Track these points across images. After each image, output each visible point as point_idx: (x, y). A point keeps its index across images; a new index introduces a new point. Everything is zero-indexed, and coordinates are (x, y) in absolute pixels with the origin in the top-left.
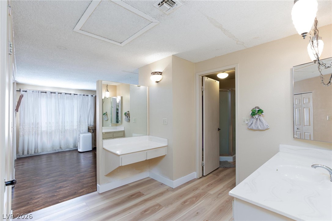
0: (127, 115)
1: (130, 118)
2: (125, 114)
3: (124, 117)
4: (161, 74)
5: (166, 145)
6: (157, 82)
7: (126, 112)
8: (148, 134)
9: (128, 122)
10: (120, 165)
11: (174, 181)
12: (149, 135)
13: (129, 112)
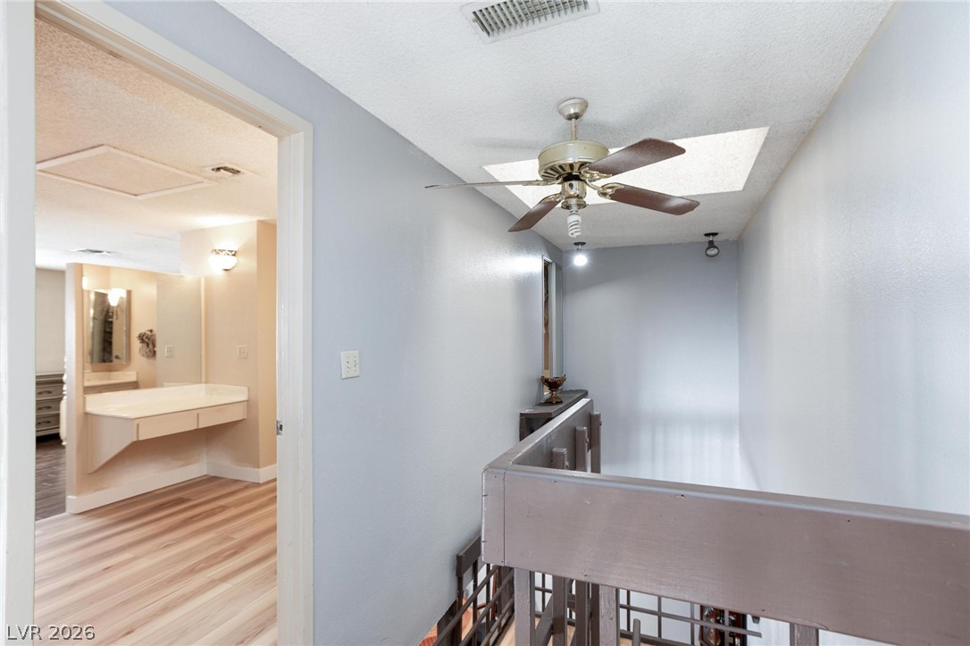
0: (148, 341)
1: (154, 346)
2: (142, 338)
3: (136, 345)
4: (234, 255)
5: (244, 398)
6: (226, 270)
7: (143, 331)
8: (204, 380)
9: (148, 357)
10: (135, 440)
11: (261, 470)
12: (206, 383)
13: (151, 331)
